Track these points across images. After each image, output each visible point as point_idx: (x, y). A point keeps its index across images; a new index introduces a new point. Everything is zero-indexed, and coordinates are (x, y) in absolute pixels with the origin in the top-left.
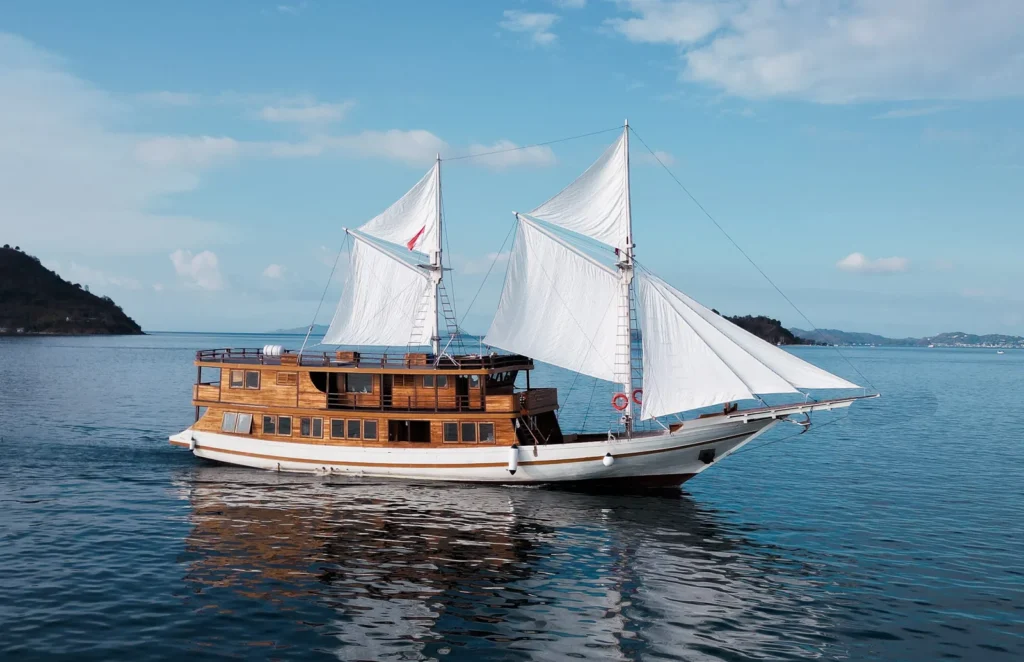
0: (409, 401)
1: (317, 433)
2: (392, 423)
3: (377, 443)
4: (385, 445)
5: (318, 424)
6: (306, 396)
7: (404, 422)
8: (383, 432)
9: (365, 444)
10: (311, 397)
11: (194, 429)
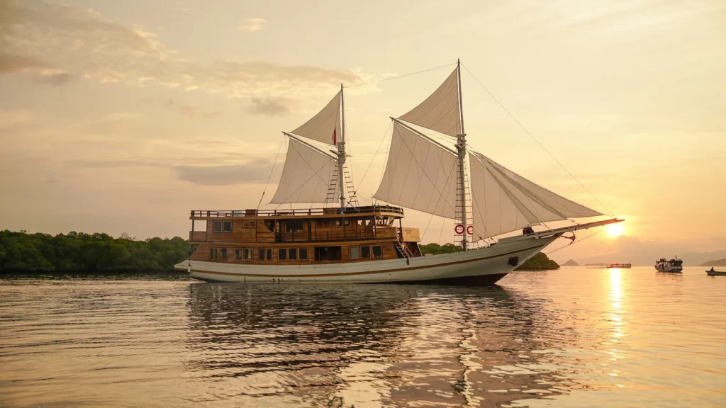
0: (328, 235)
1: (269, 257)
2: (317, 249)
3: (307, 262)
4: (313, 263)
5: (269, 252)
6: (261, 235)
7: (324, 248)
8: (311, 255)
9: (300, 263)
10: (265, 235)
11: (190, 259)
